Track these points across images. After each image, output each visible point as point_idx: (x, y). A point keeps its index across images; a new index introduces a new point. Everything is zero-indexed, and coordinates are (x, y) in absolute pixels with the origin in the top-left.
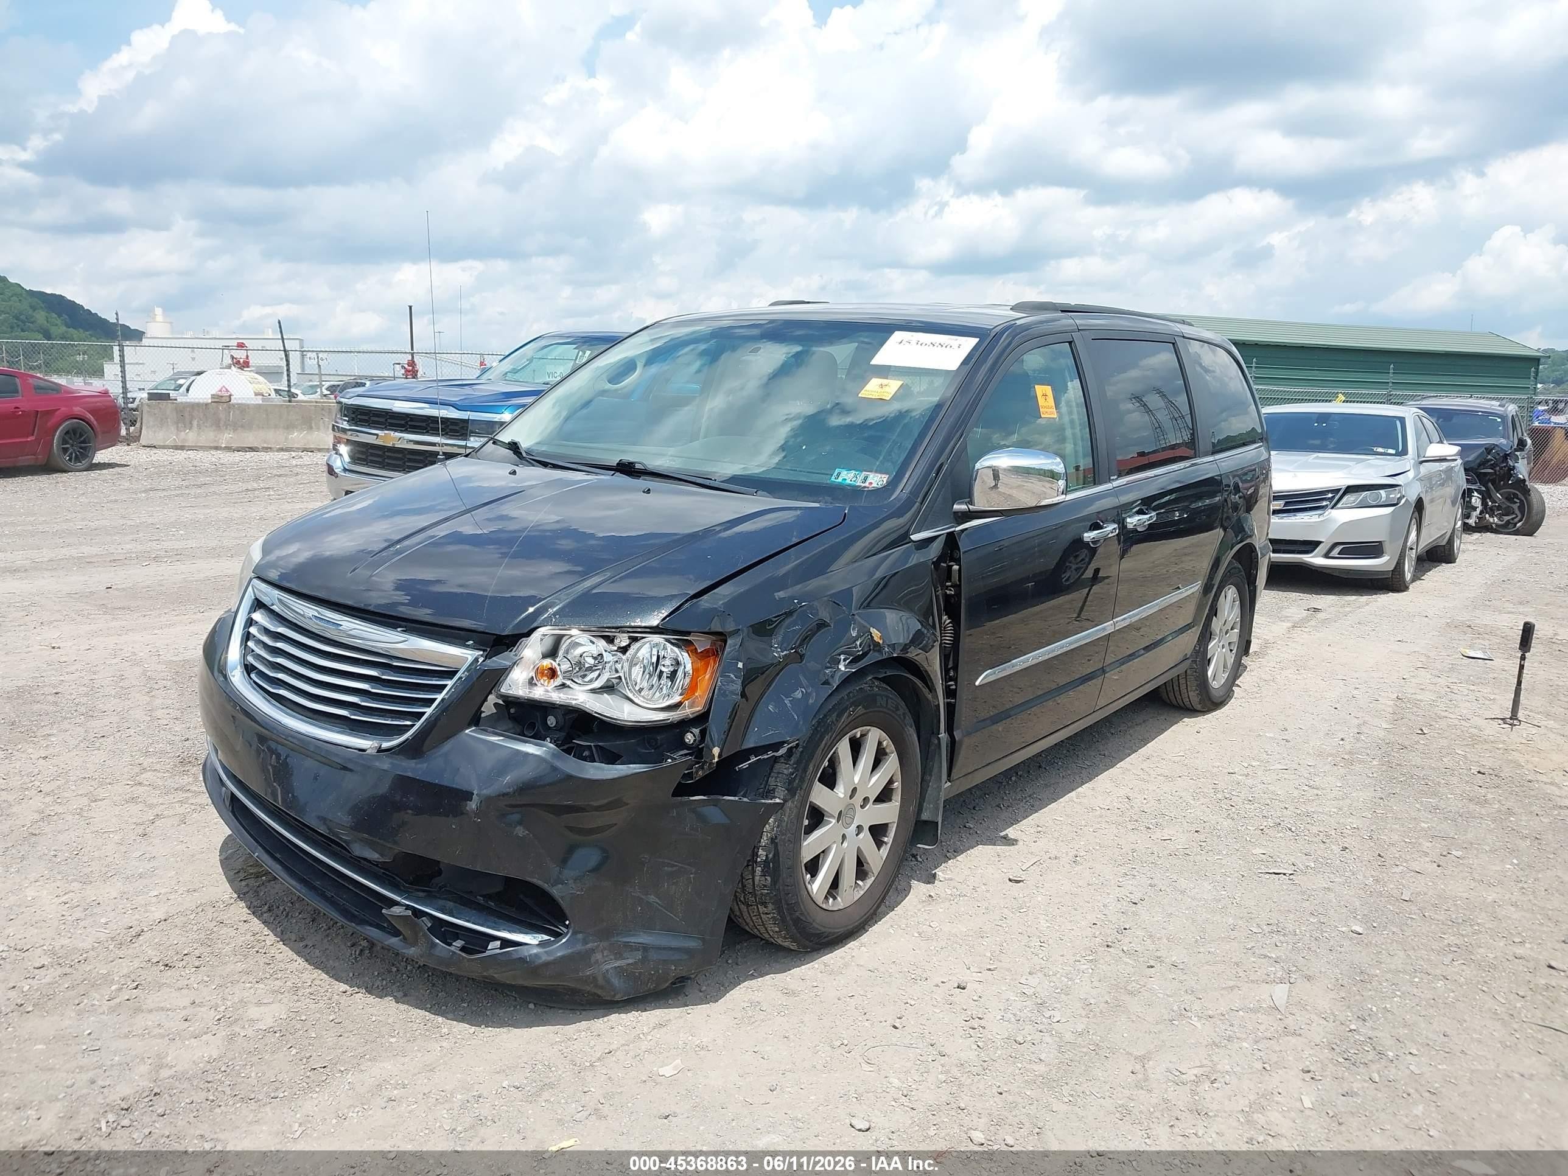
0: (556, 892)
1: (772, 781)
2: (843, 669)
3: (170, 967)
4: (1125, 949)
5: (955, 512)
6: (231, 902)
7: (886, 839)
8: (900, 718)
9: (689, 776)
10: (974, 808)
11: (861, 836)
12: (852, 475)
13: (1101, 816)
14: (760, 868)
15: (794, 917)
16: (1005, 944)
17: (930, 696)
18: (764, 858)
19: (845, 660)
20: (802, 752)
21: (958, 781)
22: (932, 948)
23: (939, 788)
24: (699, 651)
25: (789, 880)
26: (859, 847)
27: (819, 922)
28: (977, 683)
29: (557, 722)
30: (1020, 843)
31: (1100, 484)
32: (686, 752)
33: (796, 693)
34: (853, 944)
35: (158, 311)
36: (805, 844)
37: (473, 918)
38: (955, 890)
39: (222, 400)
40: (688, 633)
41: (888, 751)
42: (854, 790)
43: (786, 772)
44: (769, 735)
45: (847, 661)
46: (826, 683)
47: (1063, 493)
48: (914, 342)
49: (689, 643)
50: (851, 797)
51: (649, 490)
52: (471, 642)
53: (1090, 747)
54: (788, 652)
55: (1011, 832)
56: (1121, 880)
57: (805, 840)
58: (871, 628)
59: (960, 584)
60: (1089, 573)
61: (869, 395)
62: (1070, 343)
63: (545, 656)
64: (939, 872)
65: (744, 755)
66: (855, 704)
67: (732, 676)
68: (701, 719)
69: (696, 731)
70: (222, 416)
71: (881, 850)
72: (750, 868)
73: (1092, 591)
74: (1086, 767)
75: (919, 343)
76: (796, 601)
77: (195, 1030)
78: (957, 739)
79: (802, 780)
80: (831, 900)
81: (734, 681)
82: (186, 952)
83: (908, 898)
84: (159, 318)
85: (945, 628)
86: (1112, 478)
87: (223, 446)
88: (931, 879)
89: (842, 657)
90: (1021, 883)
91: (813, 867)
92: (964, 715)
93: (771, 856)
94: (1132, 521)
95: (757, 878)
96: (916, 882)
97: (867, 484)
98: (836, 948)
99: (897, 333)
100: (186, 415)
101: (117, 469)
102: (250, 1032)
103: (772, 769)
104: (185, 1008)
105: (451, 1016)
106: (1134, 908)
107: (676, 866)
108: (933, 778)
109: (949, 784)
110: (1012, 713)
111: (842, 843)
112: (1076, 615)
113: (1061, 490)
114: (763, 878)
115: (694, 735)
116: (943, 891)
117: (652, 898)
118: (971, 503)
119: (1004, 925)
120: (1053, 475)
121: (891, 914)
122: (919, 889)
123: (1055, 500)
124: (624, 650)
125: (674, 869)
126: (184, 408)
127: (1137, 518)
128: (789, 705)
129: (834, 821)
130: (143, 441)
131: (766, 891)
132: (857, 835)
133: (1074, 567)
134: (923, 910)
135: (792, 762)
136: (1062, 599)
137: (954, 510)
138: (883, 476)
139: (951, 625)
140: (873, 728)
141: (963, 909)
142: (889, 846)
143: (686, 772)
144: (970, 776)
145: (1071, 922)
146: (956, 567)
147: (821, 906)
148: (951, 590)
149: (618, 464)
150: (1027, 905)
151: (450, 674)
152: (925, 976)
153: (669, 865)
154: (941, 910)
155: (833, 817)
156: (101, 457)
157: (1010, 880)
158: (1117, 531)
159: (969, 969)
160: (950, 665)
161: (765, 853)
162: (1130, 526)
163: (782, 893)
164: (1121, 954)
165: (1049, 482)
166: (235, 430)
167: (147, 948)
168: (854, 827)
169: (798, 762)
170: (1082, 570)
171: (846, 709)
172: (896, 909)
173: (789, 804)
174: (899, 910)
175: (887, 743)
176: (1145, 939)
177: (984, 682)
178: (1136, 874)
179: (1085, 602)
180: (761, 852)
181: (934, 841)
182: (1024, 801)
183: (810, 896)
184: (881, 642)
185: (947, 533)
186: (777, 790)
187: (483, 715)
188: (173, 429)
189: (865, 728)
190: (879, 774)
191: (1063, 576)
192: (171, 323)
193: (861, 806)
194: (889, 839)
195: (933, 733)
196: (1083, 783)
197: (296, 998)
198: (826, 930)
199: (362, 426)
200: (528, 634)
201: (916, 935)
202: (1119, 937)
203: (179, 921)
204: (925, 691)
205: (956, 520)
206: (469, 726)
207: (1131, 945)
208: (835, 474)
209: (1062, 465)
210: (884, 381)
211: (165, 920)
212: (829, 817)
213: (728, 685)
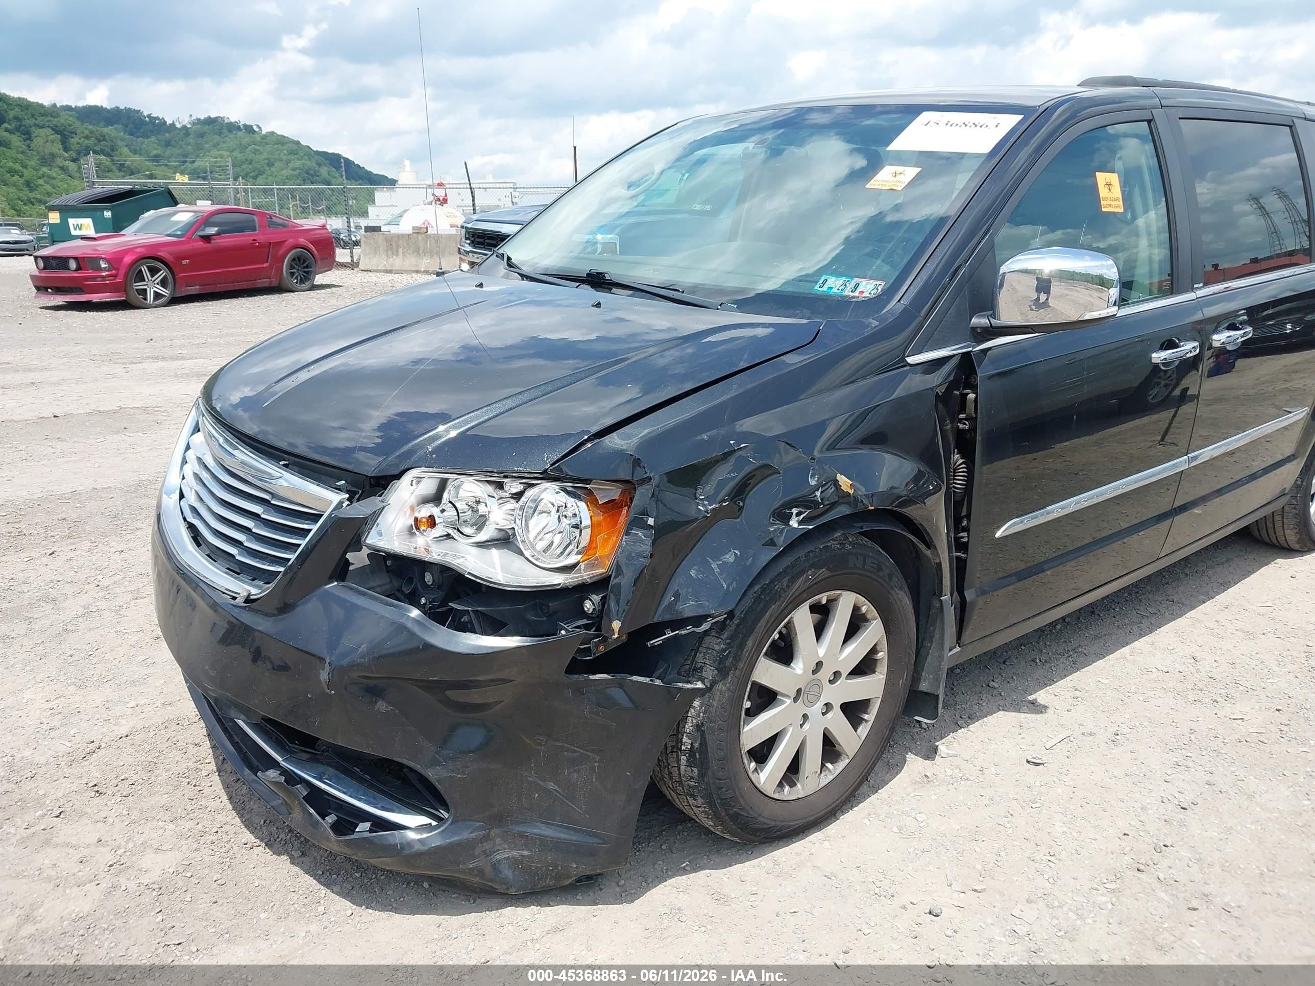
0: (431, 774)
1: (700, 658)
2: (796, 525)
3: (101, 793)
4: (1162, 876)
5: (972, 328)
6: (194, 721)
7: (866, 717)
8: (885, 580)
9: (588, 651)
10: (1004, 663)
11: (829, 715)
12: (841, 282)
13: (1156, 681)
14: (685, 758)
15: (731, 812)
16: (1003, 854)
17: (928, 553)
18: (689, 747)
19: (798, 515)
20: (738, 625)
21: (970, 646)
22: (911, 850)
23: (941, 657)
24: (600, 503)
25: (721, 773)
26: (826, 728)
27: (767, 815)
28: (999, 534)
29: (434, 581)
30: (1050, 711)
31: (1180, 292)
32: (585, 621)
33: (727, 556)
34: (817, 837)
35: (407, 163)
36: (747, 729)
37: (351, 790)
38: (957, 771)
39: (421, 231)
40: (588, 481)
41: (869, 616)
42: (819, 665)
43: (717, 647)
44: (688, 608)
45: (802, 517)
46: (772, 543)
47: (1115, 305)
48: (942, 124)
49: (590, 493)
50: (814, 672)
51: (599, 303)
52: (343, 482)
53: (1157, 590)
54: (718, 506)
55: (1041, 696)
56: (1169, 772)
57: (746, 723)
58: (839, 475)
59: (976, 417)
60: (1177, 392)
61: (878, 185)
62: (1149, 121)
63: (425, 501)
64: (942, 746)
65: (657, 629)
66: (816, 566)
67: (640, 534)
68: (601, 584)
69: (596, 598)
70: (421, 244)
71: (859, 730)
72: (675, 754)
73: (1179, 412)
74: (1148, 614)
75: (949, 124)
76: (732, 442)
77: (83, 876)
78: (968, 600)
79: (737, 659)
80: (787, 788)
81: (643, 540)
82: (123, 777)
83: (898, 776)
84: (408, 168)
85: (955, 470)
86: (1196, 286)
87: (422, 270)
88: (931, 753)
89: (795, 511)
90: (1041, 766)
91: (761, 753)
92: (976, 572)
93: (696, 745)
94: (1220, 338)
95: (683, 768)
96: (913, 756)
97: (856, 294)
98: (794, 840)
99: (924, 113)
100: (394, 244)
101: (333, 289)
102: (132, 885)
103: (700, 643)
104: (89, 846)
105: (337, 888)
106: (1181, 815)
107: (578, 752)
108: (934, 644)
109: (958, 649)
110: (1045, 567)
111: (801, 726)
112: (1159, 438)
113: (1112, 300)
114: (689, 769)
115: (593, 603)
116: (943, 771)
117: (551, 785)
118: (994, 316)
119: (1008, 825)
120: (1103, 282)
121: (873, 798)
122: (914, 764)
123: (1104, 313)
124: (518, 496)
125: (576, 754)
126: (392, 238)
127: (1227, 334)
128: (717, 570)
129: (788, 701)
130: (361, 267)
131: (693, 783)
132: (823, 714)
133: (1163, 383)
134: (912, 795)
135: (725, 636)
136: (1145, 420)
137: (971, 325)
138: (878, 283)
139: (963, 466)
140: (844, 593)
141: (961, 798)
142: (870, 724)
143: (582, 647)
144: (986, 639)
145: (1095, 827)
146: (972, 396)
147: (772, 796)
148: (965, 424)
149: (588, 274)
150: (1043, 799)
151: (315, 518)
152: (891, 891)
153: (568, 750)
154: (934, 797)
155: (788, 696)
156: (319, 279)
157: (1028, 762)
158: (1198, 351)
159: (950, 885)
160: (964, 513)
161: (690, 741)
162: (1216, 344)
163: (713, 787)
164: (1156, 885)
165: (1097, 290)
166: (432, 256)
167: (93, 771)
168: (819, 706)
169: (732, 637)
170: (1171, 387)
171: (803, 572)
172: (879, 791)
173: (720, 686)
174: (883, 792)
175: (866, 607)
176: (1191, 864)
177: (1007, 533)
178: (1191, 764)
179: (1171, 424)
180: (685, 739)
181: (934, 716)
182: (1066, 655)
183: (756, 787)
184: (852, 492)
185: (963, 354)
186: (705, 668)
187: (351, 568)
188: (384, 256)
189: (833, 592)
190: (856, 644)
191: (1150, 393)
192: (416, 172)
193: (830, 681)
194: (870, 717)
195: (935, 594)
196: (1141, 636)
197: (195, 846)
198: (778, 823)
199: (479, 248)
200: (398, 476)
201: (895, 829)
202: (1157, 856)
203: (138, 739)
204: (922, 547)
205: (974, 337)
206: (331, 579)
207: (1171, 871)
208: (821, 282)
209: (1115, 269)
210: (900, 169)
211: (127, 736)
212: (780, 696)
213: (633, 545)
